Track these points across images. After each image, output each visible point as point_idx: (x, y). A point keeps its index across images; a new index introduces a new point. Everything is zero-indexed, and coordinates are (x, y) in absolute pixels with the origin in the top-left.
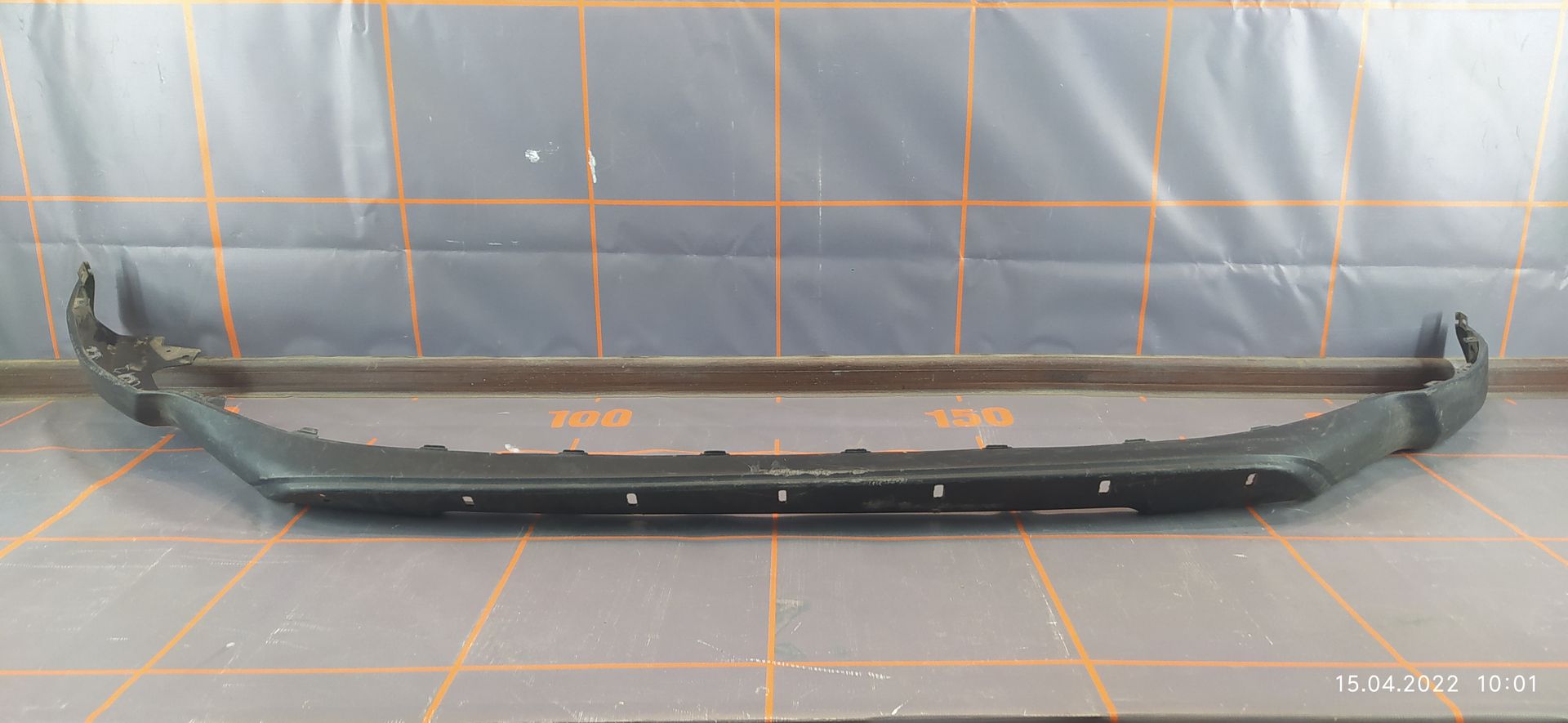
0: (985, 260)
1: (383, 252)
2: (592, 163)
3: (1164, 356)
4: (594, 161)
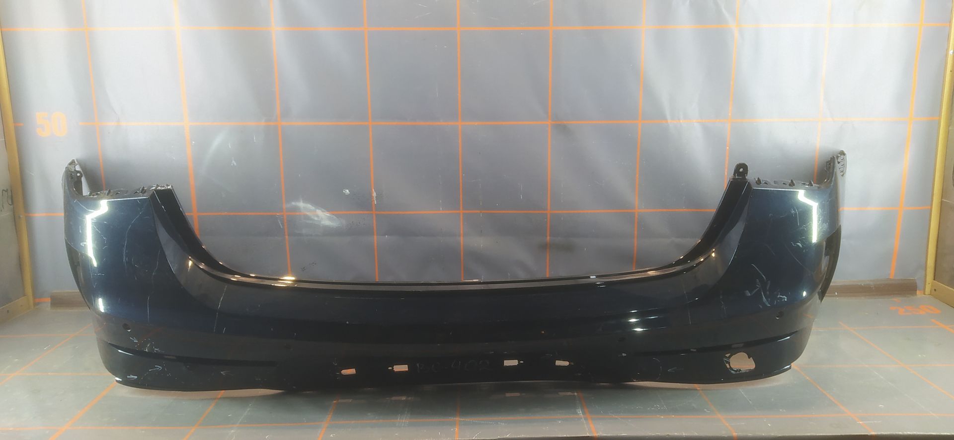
0: (560, 238)
1: (276, 237)
4: (375, 194)
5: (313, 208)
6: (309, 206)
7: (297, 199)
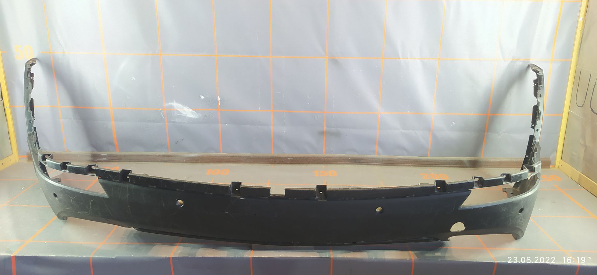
0: (332, 128)
1: (160, 123)
2: (219, 99)
3: (383, 156)
5: (181, 106)
7: (172, 101)
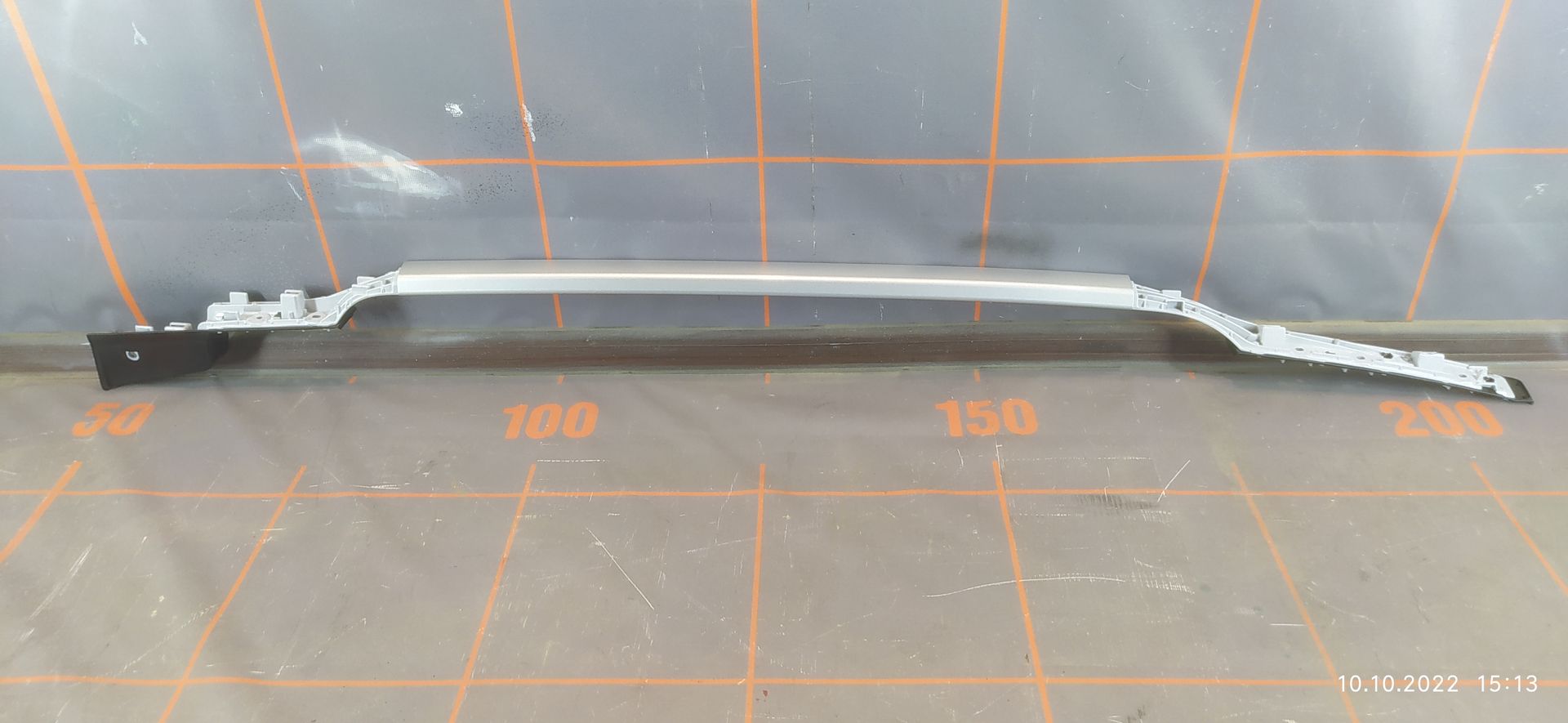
0: (1013, 225)
1: (289, 222)
2: (528, 118)
4: (530, 116)
5: (370, 151)
6: (362, 146)
7: (327, 130)
